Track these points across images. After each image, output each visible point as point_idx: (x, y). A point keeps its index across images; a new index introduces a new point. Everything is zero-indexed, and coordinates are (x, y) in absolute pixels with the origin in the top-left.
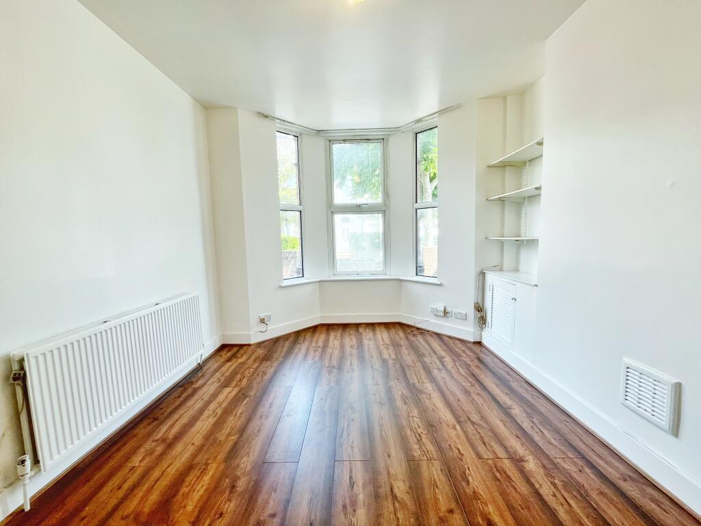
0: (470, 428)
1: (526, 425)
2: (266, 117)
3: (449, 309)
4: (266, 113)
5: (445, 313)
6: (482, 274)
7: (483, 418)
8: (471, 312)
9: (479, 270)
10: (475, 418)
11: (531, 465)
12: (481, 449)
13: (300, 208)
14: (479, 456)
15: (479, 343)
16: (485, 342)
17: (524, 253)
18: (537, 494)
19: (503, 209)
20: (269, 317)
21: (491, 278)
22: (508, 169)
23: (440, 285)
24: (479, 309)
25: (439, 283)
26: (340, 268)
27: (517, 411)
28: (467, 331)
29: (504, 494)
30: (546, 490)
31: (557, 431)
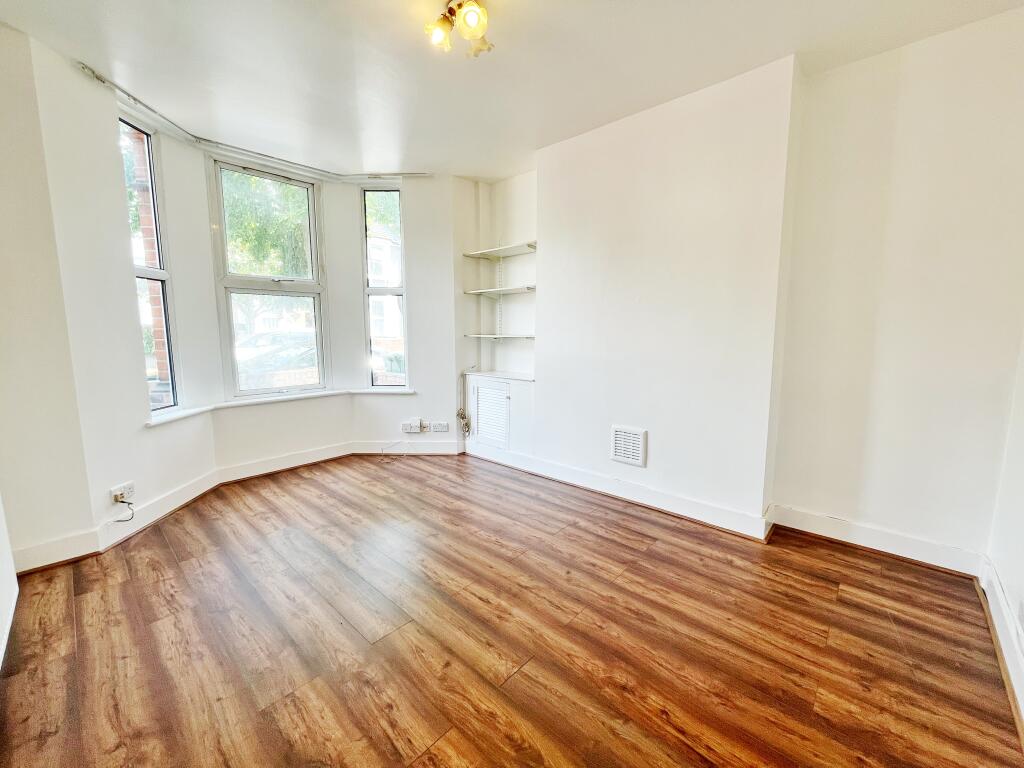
0: (525, 519)
1: (558, 502)
2: (100, 79)
3: (425, 423)
4: (100, 71)
5: (422, 427)
6: (463, 376)
7: (528, 509)
8: (453, 421)
9: (459, 373)
10: (523, 511)
11: (583, 523)
12: (548, 529)
13: (162, 275)
14: (553, 534)
15: (464, 454)
16: (468, 451)
17: (500, 352)
18: (599, 536)
19: (478, 303)
20: (131, 489)
21: (473, 380)
22: (482, 261)
23: (414, 394)
24: (462, 415)
25: (411, 391)
26: (244, 384)
27: (543, 495)
28: (449, 444)
29: (585, 547)
30: (601, 532)
31: (576, 498)
